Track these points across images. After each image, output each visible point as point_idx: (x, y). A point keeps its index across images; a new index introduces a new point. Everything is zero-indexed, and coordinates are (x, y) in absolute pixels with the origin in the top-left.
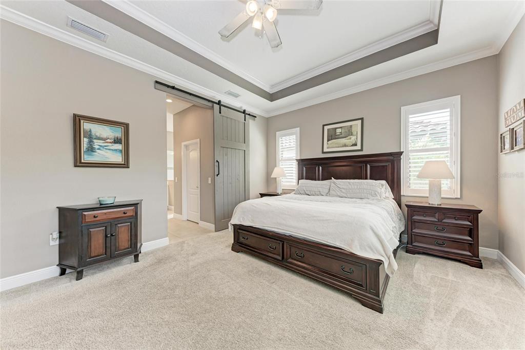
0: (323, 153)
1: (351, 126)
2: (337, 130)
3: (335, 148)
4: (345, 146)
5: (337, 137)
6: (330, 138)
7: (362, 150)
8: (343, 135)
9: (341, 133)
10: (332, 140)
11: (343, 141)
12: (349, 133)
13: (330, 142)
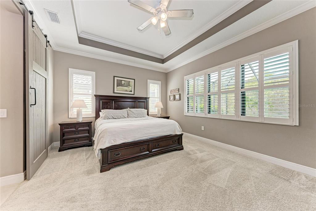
0: (114, 93)
1: (129, 82)
2: (122, 81)
3: (120, 91)
4: (126, 91)
5: (122, 85)
6: (118, 85)
7: (134, 94)
8: (125, 85)
9: (124, 83)
10: (119, 86)
11: (126, 88)
12: (128, 85)
13: (118, 87)
